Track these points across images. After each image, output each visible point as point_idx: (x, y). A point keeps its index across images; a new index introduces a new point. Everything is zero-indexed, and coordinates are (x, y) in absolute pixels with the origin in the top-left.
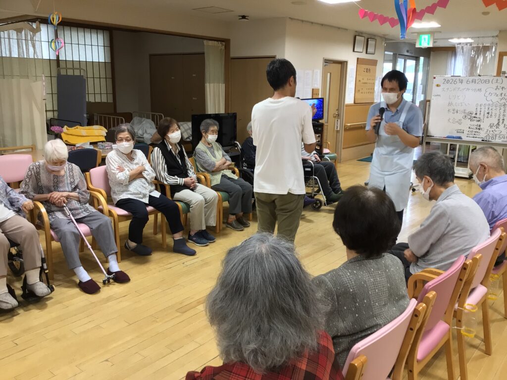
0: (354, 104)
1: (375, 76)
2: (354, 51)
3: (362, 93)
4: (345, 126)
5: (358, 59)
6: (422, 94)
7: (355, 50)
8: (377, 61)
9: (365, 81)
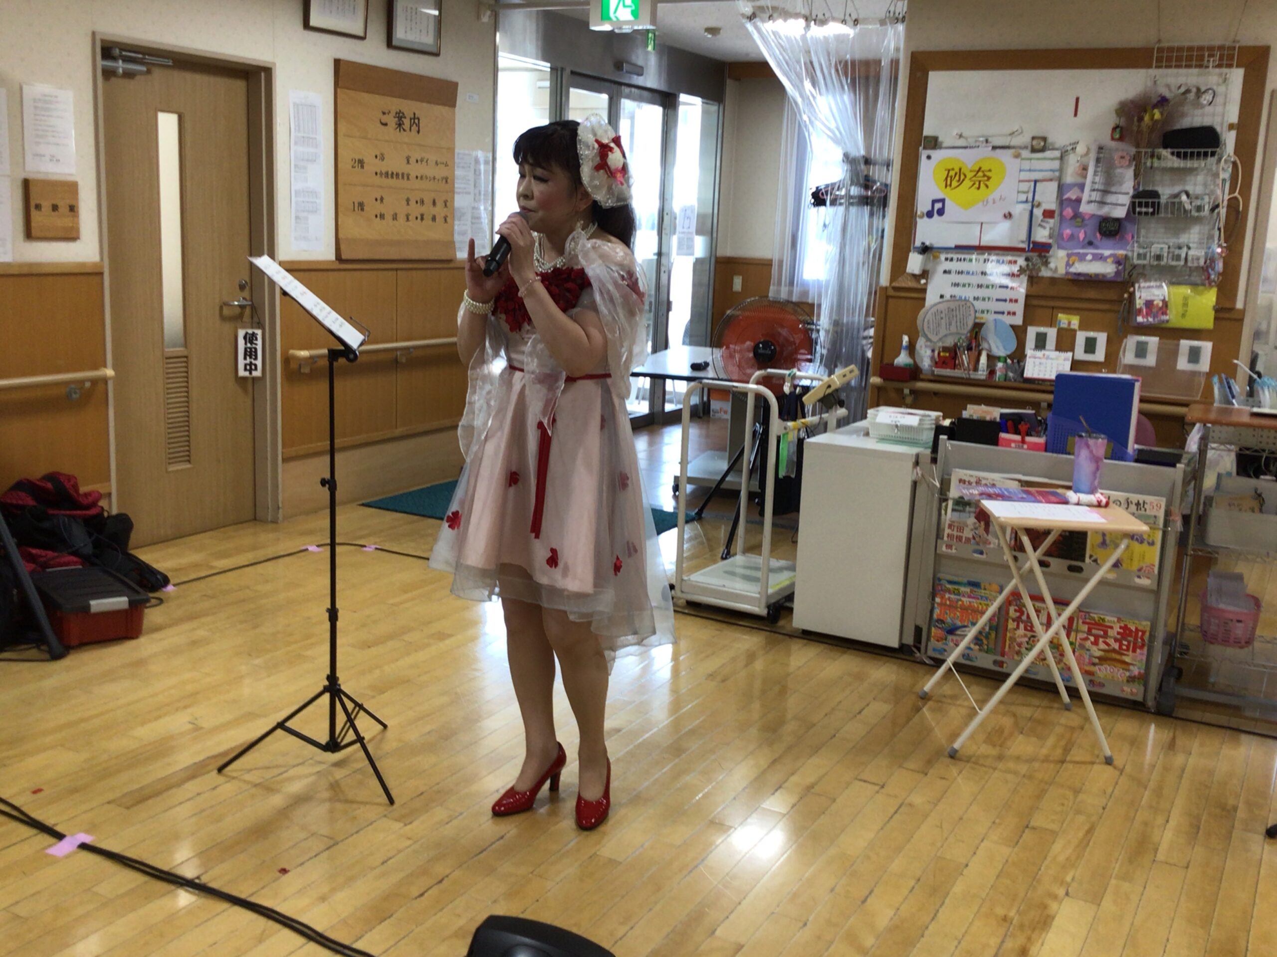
0: (338, 266)
1: (451, 150)
2: (306, 25)
3: (382, 216)
4: (287, 360)
5: (337, 62)
6: (699, 232)
7: (313, 23)
8: (455, 85)
9: (395, 163)
